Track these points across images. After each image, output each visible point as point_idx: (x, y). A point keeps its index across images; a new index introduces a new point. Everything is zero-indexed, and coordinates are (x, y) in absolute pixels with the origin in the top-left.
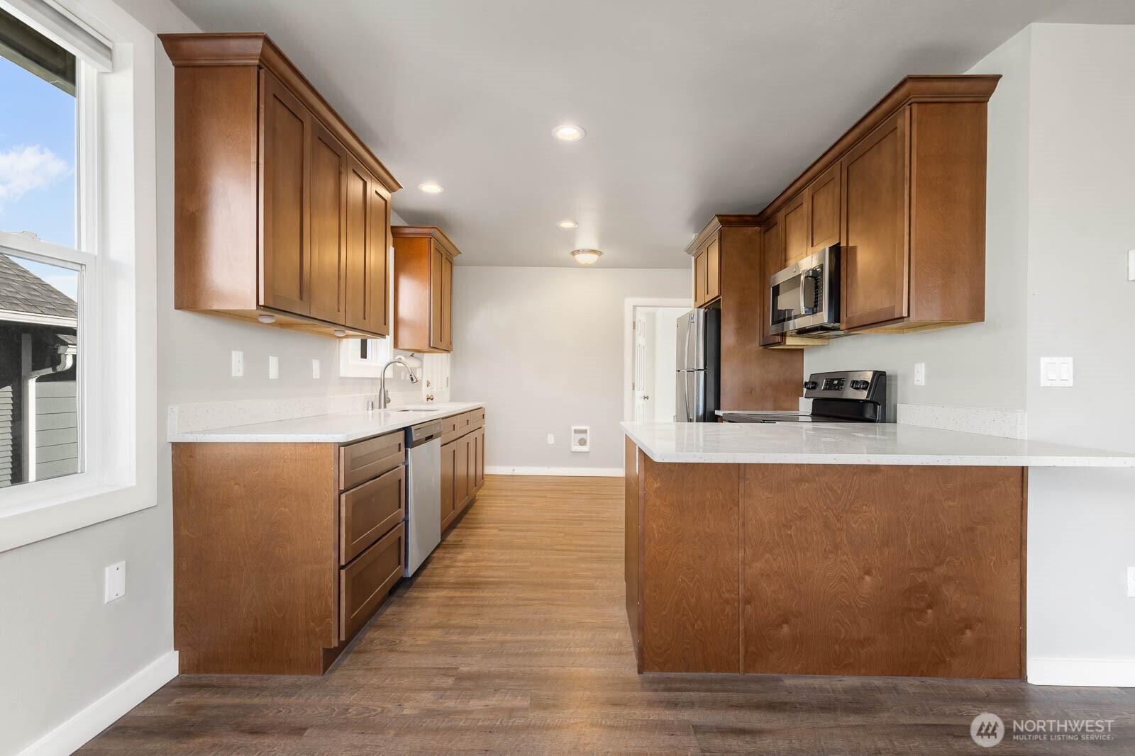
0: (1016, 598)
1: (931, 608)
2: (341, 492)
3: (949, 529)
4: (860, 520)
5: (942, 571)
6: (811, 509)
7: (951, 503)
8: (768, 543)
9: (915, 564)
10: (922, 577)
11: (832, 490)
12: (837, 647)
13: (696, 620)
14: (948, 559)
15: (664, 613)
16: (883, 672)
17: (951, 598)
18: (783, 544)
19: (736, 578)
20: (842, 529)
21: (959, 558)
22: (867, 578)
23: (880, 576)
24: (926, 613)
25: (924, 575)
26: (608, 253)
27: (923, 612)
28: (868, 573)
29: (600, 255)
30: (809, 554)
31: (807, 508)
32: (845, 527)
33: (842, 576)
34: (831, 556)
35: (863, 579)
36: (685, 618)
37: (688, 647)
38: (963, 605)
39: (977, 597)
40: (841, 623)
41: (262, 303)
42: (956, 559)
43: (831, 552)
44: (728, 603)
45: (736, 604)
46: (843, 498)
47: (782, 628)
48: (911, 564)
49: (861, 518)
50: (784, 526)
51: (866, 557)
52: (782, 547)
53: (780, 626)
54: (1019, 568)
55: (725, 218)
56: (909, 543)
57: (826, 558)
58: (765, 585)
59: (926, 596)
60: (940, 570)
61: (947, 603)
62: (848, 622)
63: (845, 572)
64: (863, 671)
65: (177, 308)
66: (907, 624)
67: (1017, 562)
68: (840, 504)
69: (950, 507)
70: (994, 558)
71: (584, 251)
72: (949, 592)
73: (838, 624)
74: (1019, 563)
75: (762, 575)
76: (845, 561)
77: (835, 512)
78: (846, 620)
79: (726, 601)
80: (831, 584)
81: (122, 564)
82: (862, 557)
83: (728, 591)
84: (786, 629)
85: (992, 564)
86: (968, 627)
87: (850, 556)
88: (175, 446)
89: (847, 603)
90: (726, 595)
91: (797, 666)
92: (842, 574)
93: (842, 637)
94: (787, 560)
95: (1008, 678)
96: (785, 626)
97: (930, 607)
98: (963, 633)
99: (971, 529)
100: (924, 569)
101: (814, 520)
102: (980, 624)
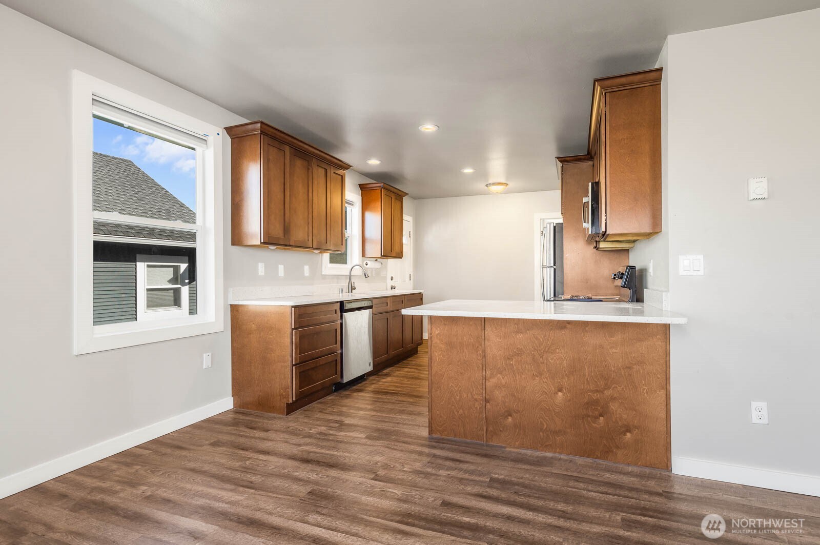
0: (664, 416)
1: (603, 416)
2: (293, 329)
3: (614, 367)
4: (555, 358)
5: (610, 393)
6: (524, 350)
7: (614, 350)
8: (499, 368)
9: (591, 387)
10: (595, 396)
11: (537, 339)
12: (541, 434)
13: (460, 409)
14: (613, 386)
15: (442, 403)
16: (571, 453)
17: (616, 411)
18: (508, 369)
19: (481, 387)
20: (543, 363)
21: (621, 386)
22: (560, 394)
23: (569, 393)
24: (599, 419)
25: (597, 395)
26: (512, 185)
27: (597, 418)
28: (560, 390)
29: (506, 186)
30: (523, 376)
31: (521, 349)
32: (545, 361)
33: (544, 391)
34: (537, 378)
35: (557, 393)
36: (454, 407)
37: (455, 423)
38: (625, 417)
39: (634, 413)
40: (543, 419)
41: (262, 241)
42: (619, 386)
43: (537, 376)
44: (477, 401)
45: (481, 402)
46: (544, 344)
47: (508, 418)
48: (588, 388)
49: (555, 356)
50: (508, 359)
51: (559, 380)
52: (507, 371)
53: (506, 417)
54: (665, 396)
55: (563, 159)
56: (587, 374)
57: (534, 380)
58: (497, 393)
59: (599, 408)
60: (608, 393)
61: (613, 414)
62: (548, 419)
63: (546, 389)
64: (558, 450)
65: (232, 245)
66: (587, 426)
67: (663, 392)
68: (542, 347)
69: (613, 353)
70: (646, 388)
71: (494, 184)
72: (613, 406)
73: (542, 420)
74: (665, 392)
75: (496, 386)
76: (546, 382)
77: (539, 352)
78: (547, 418)
79: (476, 400)
80: (537, 395)
81: (210, 354)
82: (556, 381)
83: (477, 394)
84: (510, 419)
85: (645, 391)
86: (629, 431)
87: (549, 379)
88: (231, 305)
89: (548, 408)
90: (476, 397)
91: (517, 442)
92: (544, 390)
93: (544, 428)
94: (511, 379)
95: (658, 468)
96: (509, 417)
97: (601, 415)
98: (625, 434)
99: (629, 368)
100: (597, 391)
101: (526, 356)
102: (637, 430)
